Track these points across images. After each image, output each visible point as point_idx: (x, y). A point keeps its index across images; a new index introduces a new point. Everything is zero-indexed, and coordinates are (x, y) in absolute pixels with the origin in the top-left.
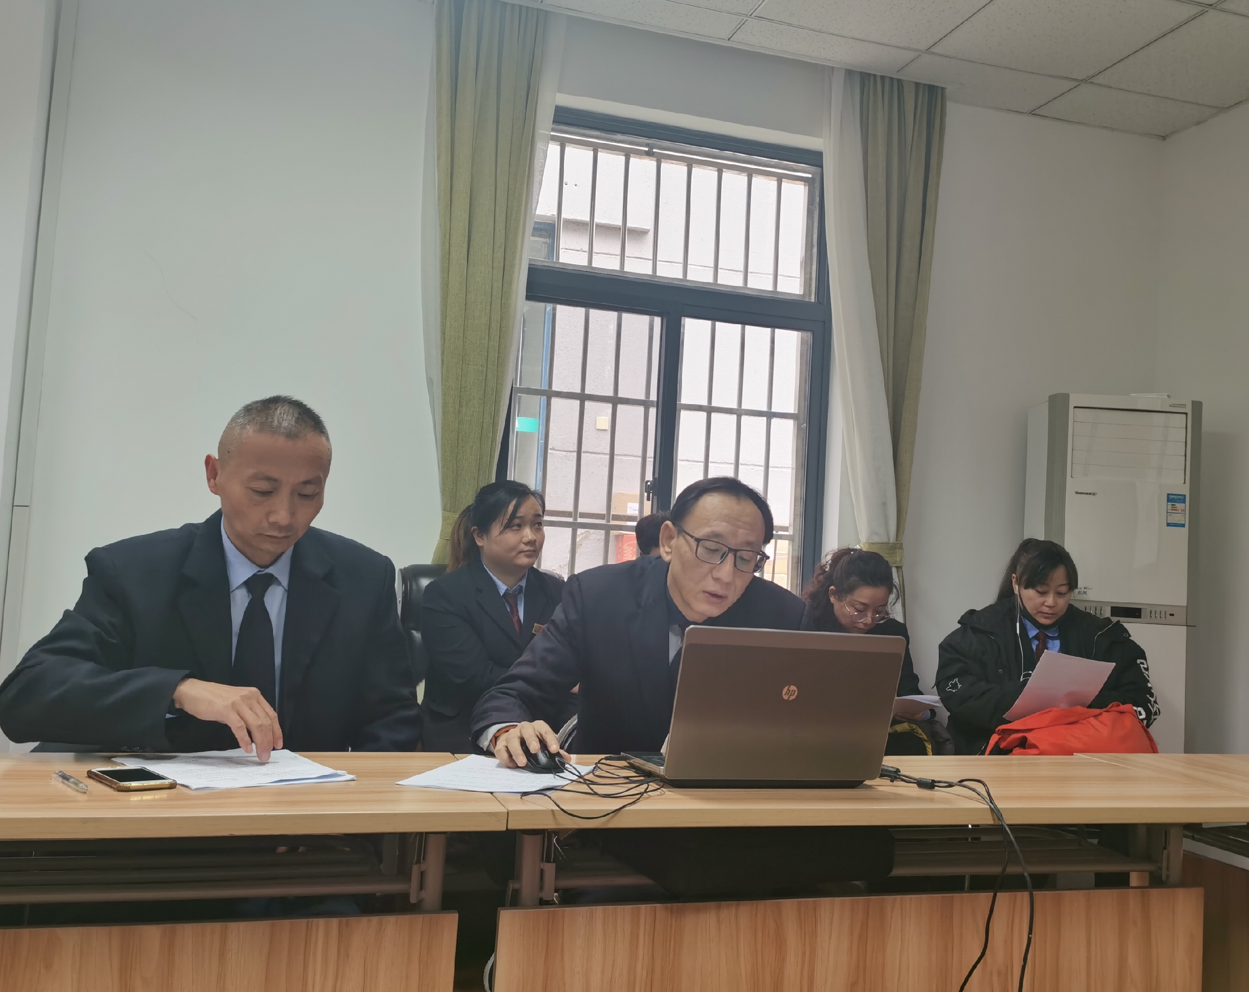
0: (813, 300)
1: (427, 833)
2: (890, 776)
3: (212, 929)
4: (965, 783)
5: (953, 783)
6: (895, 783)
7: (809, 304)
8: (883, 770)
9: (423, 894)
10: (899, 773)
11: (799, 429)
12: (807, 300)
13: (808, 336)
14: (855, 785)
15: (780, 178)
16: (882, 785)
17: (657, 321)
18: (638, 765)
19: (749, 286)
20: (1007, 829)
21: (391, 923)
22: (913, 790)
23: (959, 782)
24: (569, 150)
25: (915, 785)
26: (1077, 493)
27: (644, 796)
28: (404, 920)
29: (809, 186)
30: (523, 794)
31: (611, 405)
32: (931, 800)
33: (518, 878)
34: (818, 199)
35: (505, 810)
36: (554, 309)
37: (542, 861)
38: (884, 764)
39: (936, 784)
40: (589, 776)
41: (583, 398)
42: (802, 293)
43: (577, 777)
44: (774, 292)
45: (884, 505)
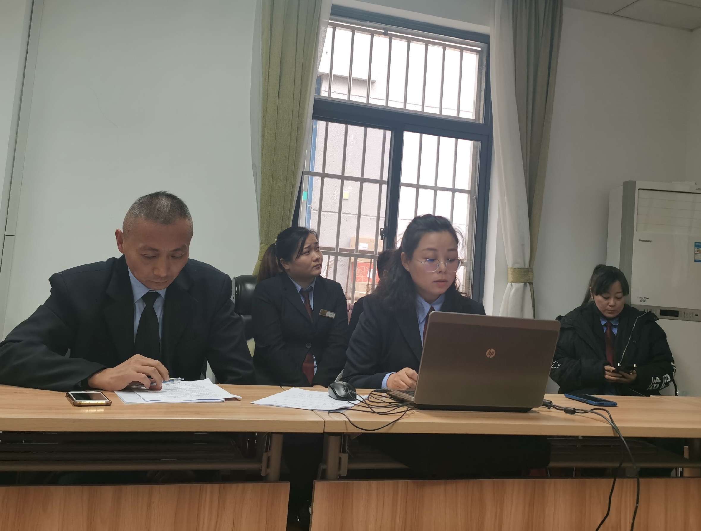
0: (481, 122)
1: (272, 433)
2: (547, 405)
4: (594, 411)
5: (587, 411)
6: (551, 410)
7: (479, 124)
8: (544, 402)
9: (269, 471)
10: (552, 404)
11: (471, 200)
12: (477, 122)
13: (478, 143)
15: (462, 50)
16: (543, 410)
17: (389, 133)
19: (443, 113)
20: (623, 439)
21: (250, 487)
23: (592, 410)
24: (338, 31)
25: (563, 412)
26: (640, 240)
27: (405, 414)
28: (258, 486)
29: (479, 55)
30: (330, 411)
31: (360, 183)
32: (573, 421)
33: (326, 462)
34: (485, 63)
35: (323, 420)
36: (327, 125)
37: (340, 452)
38: (544, 398)
39: (576, 411)
40: (367, 401)
41: (343, 178)
42: (474, 118)
43: (360, 402)
44: (458, 117)
45: (523, 245)
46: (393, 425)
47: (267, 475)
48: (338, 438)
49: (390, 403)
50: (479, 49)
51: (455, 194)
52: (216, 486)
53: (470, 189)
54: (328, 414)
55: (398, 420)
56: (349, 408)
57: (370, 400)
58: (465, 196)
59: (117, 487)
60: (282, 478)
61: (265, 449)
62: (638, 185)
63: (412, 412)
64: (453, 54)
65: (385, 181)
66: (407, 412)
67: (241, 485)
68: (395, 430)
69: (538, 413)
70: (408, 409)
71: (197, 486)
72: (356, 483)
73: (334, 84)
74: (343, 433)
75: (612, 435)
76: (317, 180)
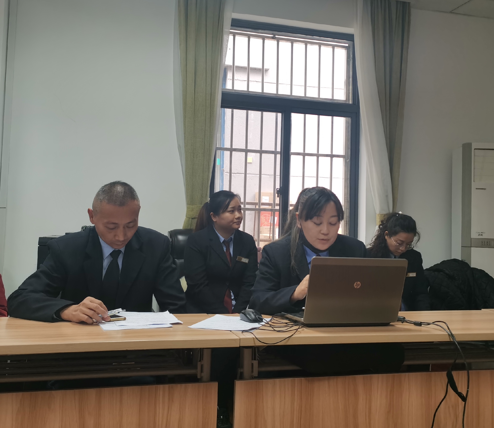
0: (351, 103)
1: (203, 348)
2: (401, 321)
3: (116, 390)
4: (435, 323)
5: (430, 323)
6: (404, 324)
7: (349, 105)
8: (398, 318)
9: (203, 374)
10: (405, 319)
11: (346, 162)
12: (348, 103)
13: (349, 119)
14: (387, 324)
15: (333, 47)
16: (399, 325)
17: (280, 115)
18: (290, 317)
19: (321, 97)
20: (456, 343)
21: (191, 387)
22: (413, 327)
23: (433, 323)
24: (237, 37)
25: (413, 324)
26: (476, 189)
27: (297, 331)
28: (196, 385)
29: (347, 50)
30: (243, 331)
31: (259, 154)
32: (420, 331)
33: (242, 367)
34: (352, 56)
35: (239, 338)
36: (232, 112)
37: (252, 360)
38: (399, 315)
39: (422, 324)
40: (270, 323)
41: (246, 151)
42: (345, 99)
43: (265, 323)
44: (332, 99)
45: (387, 196)
46: (289, 339)
47: (202, 377)
48: (250, 350)
49: (286, 323)
50: (347, 45)
51: (333, 158)
52: (167, 386)
53: (344, 154)
54: (242, 333)
55: (292, 335)
56: (257, 328)
57: (272, 322)
58: (341, 160)
59: (98, 389)
60: (212, 379)
61: (199, 359)
62: (474, 146)
63: (302, 329)
64: (326, 51)
65: (278, 152)
66: (299, 330)
67: (183, 385)
68: (290, 343)
69: (395, 326)
70: (299, 327)
71: (154, 386)
72: (265, 381)
73: (237, 73)
74: (254, 346)
75: (448, 340)
76: (227, 154)
